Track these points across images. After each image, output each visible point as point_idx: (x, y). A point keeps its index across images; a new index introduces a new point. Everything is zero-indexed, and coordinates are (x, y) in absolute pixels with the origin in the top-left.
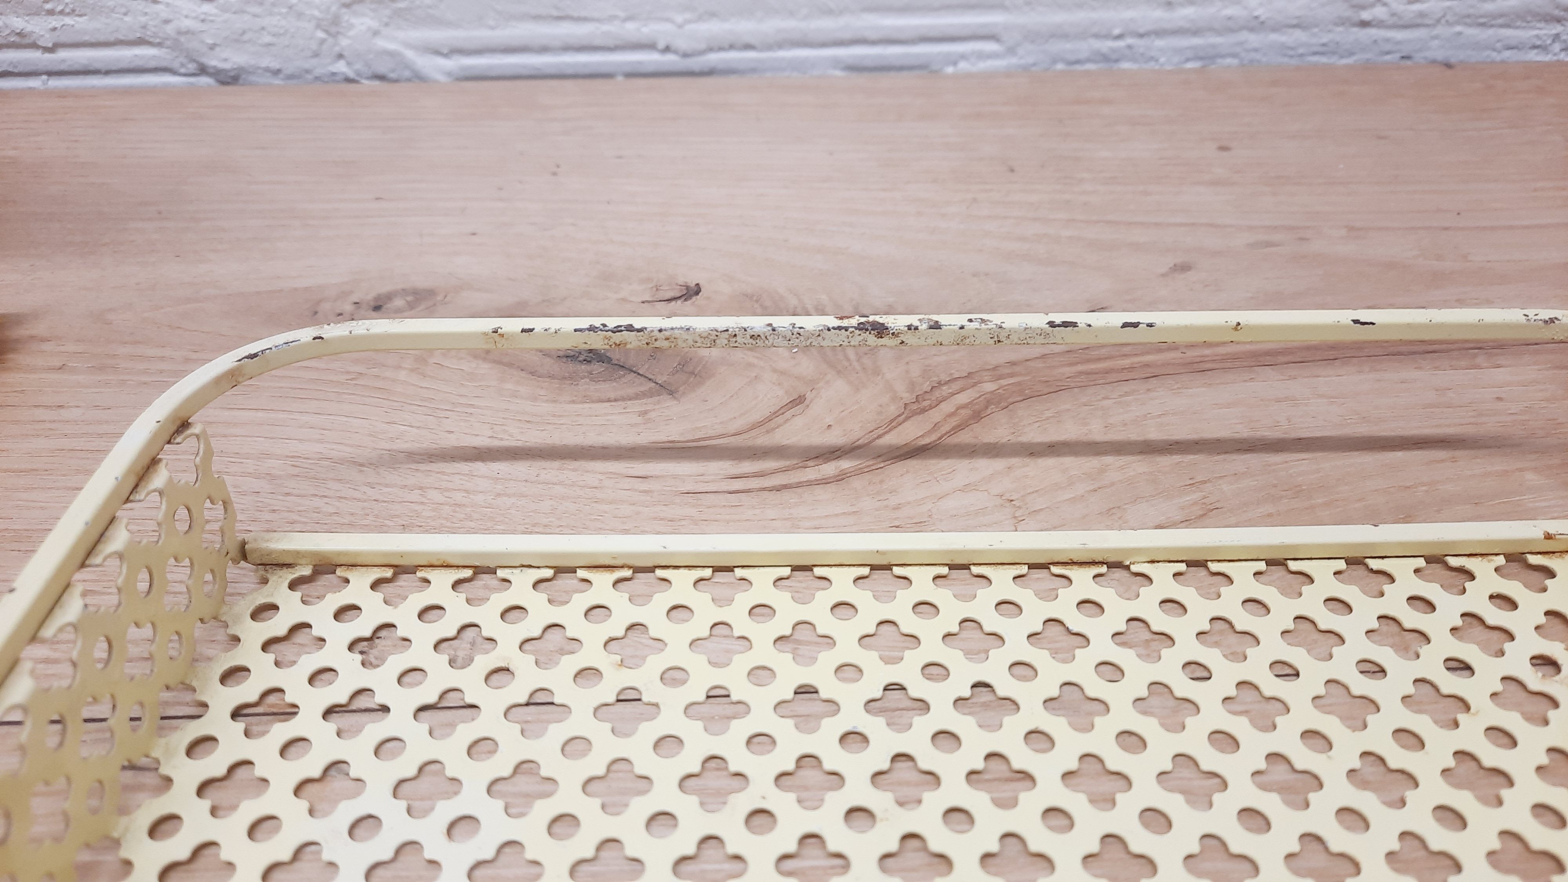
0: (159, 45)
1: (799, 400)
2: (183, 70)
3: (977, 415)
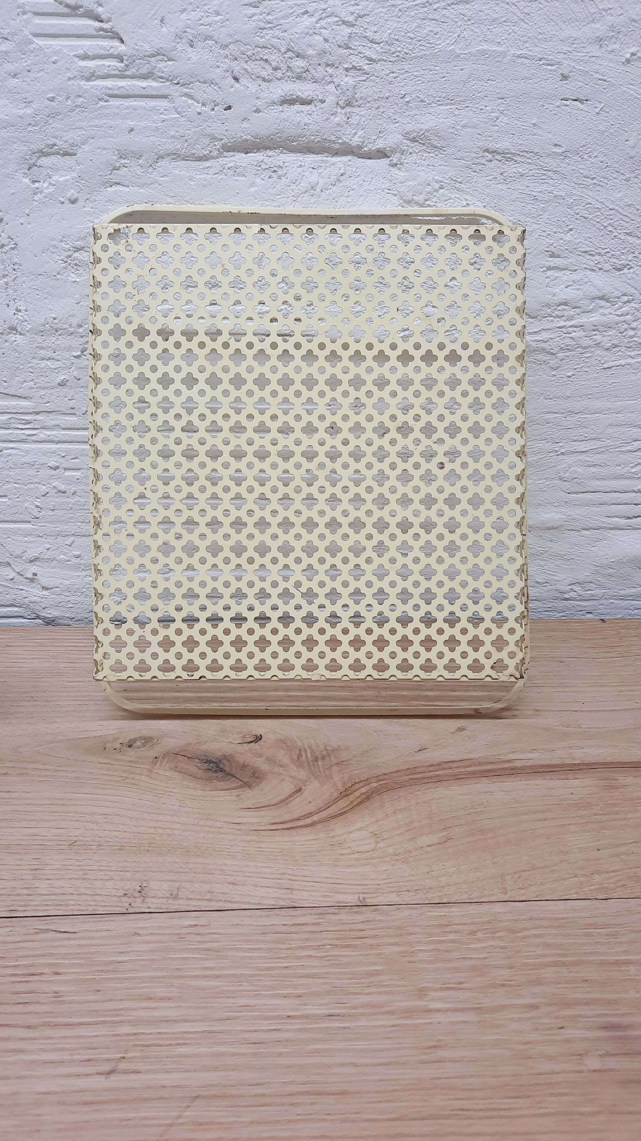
0: (20, 607)
1: (300, 790)
2: (29, 617)
3: (368, 798)
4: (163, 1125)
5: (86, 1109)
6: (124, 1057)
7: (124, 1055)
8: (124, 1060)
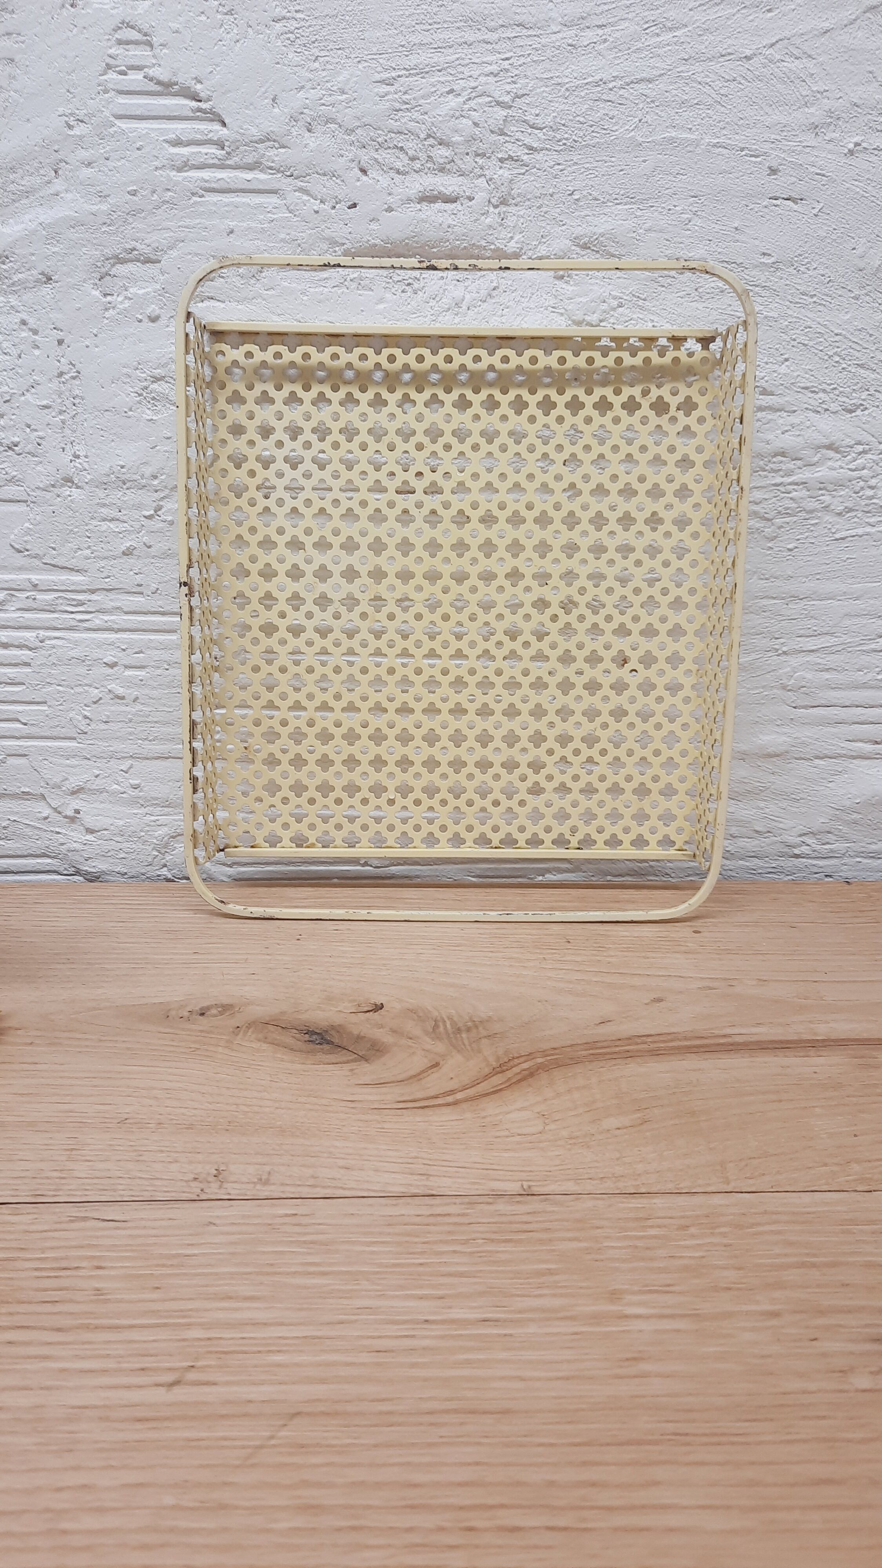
0: (54, 857)
1: (437, 1065)
2: (65, 872)
3: (531, 1074)
4: (249, 1447)
5: (139, 1426)
6: (192, 1367)
7: (193, 1364)
8: (193, 1370)
